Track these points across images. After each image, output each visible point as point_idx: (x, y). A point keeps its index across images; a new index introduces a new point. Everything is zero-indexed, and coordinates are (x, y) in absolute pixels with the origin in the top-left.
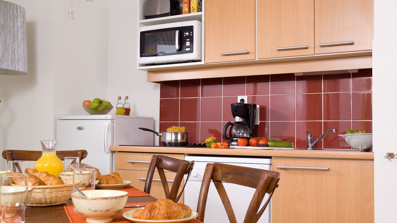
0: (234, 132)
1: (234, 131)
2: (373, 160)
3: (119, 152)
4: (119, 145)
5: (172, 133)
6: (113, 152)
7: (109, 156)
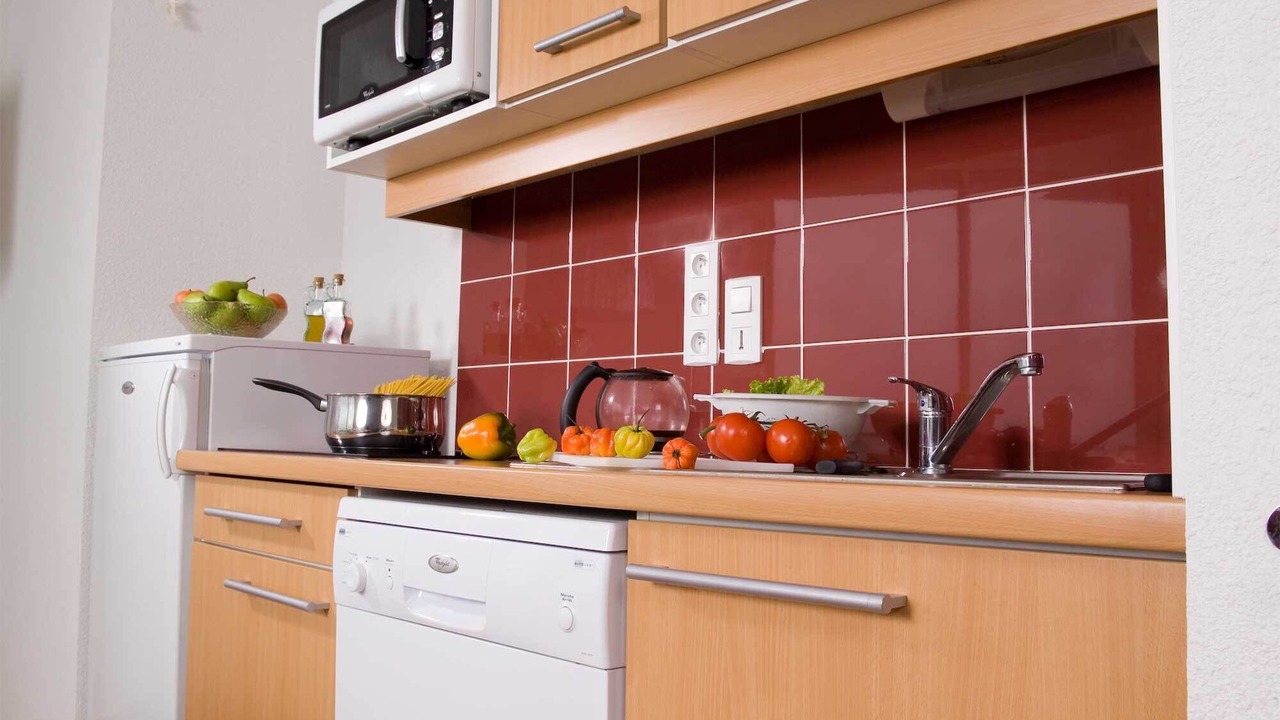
0: (611, 407)
1: (611, 399)
2: (1179, 556)
3: (211, 474)
4: (220, 449)
5: (356, 396)
6: (192, 474)
7: (176, 487)
